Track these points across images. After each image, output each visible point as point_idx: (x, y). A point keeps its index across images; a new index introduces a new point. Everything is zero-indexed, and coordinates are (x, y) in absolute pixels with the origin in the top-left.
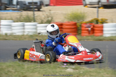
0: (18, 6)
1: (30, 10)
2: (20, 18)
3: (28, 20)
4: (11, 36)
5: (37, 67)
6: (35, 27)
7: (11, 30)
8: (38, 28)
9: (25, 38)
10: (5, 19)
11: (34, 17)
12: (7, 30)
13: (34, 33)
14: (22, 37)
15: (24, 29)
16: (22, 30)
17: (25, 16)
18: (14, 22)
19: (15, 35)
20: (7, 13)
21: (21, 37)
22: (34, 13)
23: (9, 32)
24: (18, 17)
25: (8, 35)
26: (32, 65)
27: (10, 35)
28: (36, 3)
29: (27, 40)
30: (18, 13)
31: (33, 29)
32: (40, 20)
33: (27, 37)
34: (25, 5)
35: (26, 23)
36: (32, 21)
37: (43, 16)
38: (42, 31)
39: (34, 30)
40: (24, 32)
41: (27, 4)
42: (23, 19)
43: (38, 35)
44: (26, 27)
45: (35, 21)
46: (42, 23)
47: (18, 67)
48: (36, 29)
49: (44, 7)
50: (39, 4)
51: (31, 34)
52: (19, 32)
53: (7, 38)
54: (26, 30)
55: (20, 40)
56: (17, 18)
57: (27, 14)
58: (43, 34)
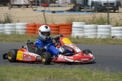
0: (93, 7)
1: (104, 11)
2: (93, 19)
3: (102, 22)
4: (82, 40)
5: (106, 76)
6: (109, 30)
7: (83, 33)
8: (112, 31)
9: (97, 42)
10: (78, 21)
11: (108, 19)
12: (78, 33)
13: (108, 36)
14: (95, 40)
15: (97, 32)
16: (95, 33)
17: (98, 18)
18: (87, 24)
19: (87, 38)
20: (79, 15)
21: (93, 41)
22: (108, 15)
23: (80, 35)
24: (92, 19)
25: (80, 38)
26: (101, 74)
27: (82, 38)
28: (112, 4)
29: (99, 44)
30: (91, 15)
31: (107, 32)
32: (115, 22)
33: (100, 40)
34: (101, 6)
35: (99, 26)
36: (106, 23)
37: (119, 18)
38: (116, 35)
39: (108, 34)
40: (97, 35)
41: (103, 5)
42: (96, 21)
43: (112, 39)
44: (99, 30)
45: (109, 24)
46: (117, 26)
47: (85, 74)
48: (110, 32)
49: (121, 8)
50: (115, 5)
51: (103, 37)
52: (91, 35)
53: (78, 41)
54: (99, 33)
55: (91, 43)
56: (90, 20)
57: (100, 16)
58: (118, 38)
